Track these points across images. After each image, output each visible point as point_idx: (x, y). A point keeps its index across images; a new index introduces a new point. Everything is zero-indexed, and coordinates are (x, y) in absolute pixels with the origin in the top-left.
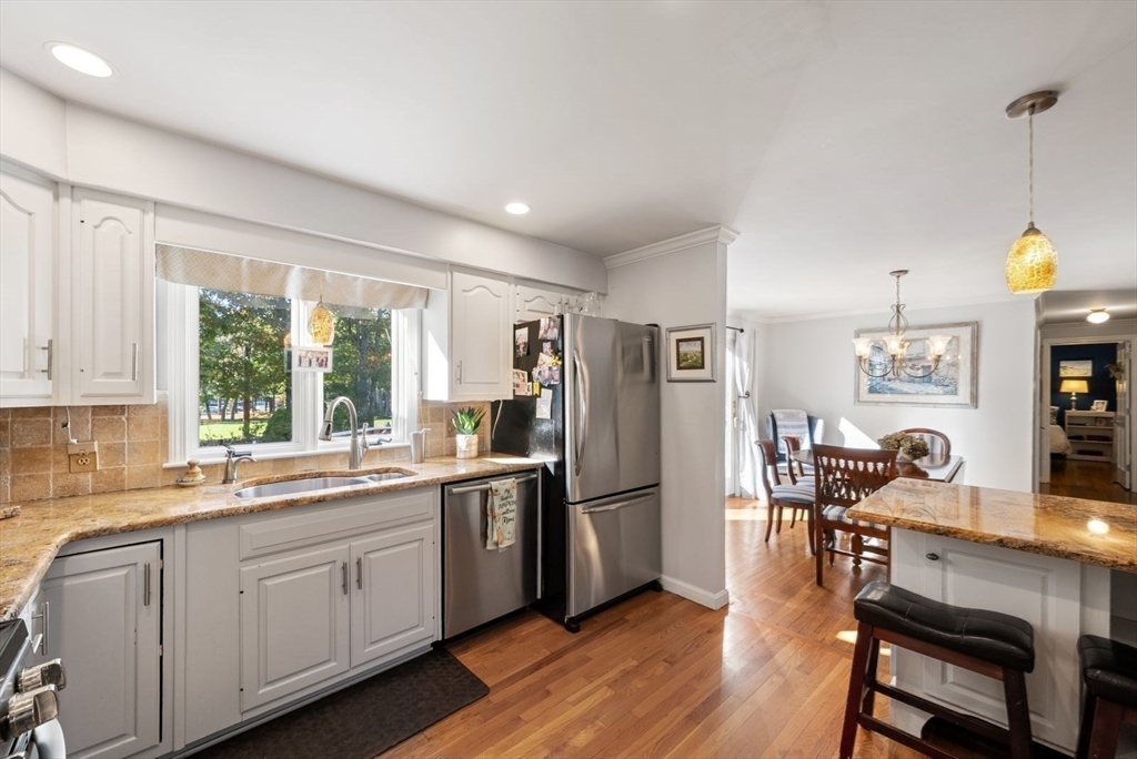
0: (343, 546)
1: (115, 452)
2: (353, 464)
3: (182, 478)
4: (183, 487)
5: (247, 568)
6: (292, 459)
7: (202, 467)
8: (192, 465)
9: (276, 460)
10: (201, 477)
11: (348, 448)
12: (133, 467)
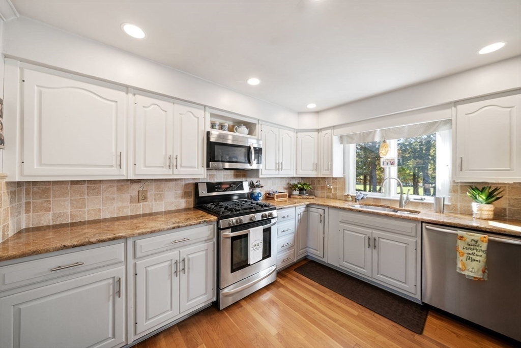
0: (370, 231)
1: (335, 189)
2: (401, 205)
3: (346, 198)
4: (347, 201)
5: (341, 224)
6: (380, 199)
7: (351, 196)
8: (348, 195)
9: (374, 199)
10: (351, 199)
11: (399, 199)
12: (339, 193)
